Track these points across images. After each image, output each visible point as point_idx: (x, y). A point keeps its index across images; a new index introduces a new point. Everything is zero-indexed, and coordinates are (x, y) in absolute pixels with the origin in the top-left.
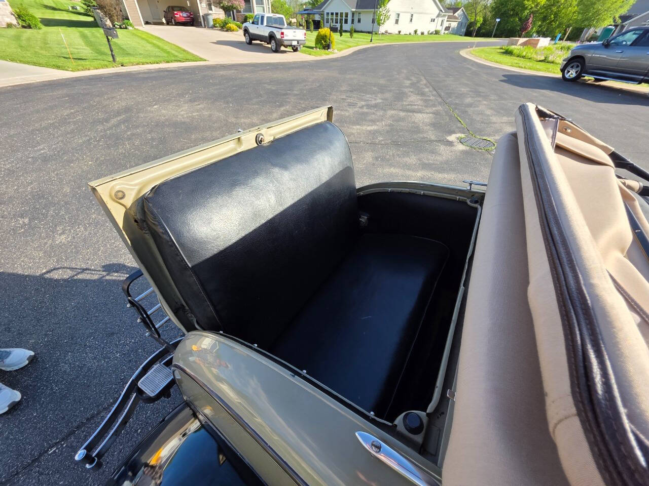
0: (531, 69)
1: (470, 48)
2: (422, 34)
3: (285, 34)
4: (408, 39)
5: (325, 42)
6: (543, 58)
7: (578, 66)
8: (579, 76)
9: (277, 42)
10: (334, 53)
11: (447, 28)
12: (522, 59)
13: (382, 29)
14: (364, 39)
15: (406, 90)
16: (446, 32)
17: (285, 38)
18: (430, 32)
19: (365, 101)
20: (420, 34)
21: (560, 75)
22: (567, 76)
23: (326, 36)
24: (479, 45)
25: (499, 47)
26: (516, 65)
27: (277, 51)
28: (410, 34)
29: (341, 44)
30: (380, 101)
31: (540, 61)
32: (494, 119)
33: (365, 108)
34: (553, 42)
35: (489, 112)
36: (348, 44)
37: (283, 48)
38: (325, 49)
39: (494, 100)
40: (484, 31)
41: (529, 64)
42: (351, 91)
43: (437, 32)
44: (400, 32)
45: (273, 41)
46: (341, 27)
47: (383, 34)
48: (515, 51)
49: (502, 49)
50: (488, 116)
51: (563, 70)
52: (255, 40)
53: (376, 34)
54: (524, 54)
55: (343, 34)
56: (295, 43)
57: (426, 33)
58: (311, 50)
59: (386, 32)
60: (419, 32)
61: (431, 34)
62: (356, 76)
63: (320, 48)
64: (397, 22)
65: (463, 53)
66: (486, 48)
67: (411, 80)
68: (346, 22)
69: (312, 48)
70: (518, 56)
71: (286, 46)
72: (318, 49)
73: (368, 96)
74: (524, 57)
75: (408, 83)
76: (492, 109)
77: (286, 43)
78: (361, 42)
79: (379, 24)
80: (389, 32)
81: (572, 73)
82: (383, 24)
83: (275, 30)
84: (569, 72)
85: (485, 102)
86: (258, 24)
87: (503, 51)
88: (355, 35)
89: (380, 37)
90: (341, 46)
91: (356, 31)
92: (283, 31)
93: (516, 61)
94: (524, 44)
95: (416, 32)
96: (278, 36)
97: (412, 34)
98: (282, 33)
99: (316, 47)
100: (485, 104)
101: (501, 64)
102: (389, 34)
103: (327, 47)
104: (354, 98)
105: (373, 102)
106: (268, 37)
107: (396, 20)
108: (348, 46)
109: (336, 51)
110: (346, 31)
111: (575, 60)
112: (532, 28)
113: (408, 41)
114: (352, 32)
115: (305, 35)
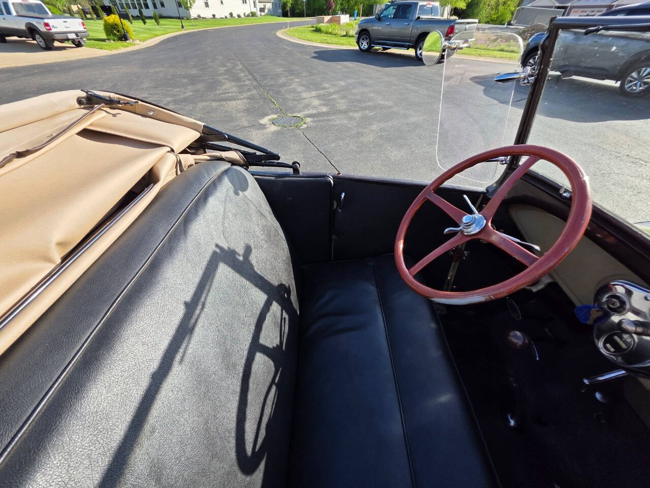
0: (336, 44)
1: (285, 28)
2: (239, 16)
3: (51, 25)
4: (225, 22)
5: (118, 31)
6: (345, 33)
7: (367, 39)
8: (370, 47)
9: (44, 37)
10: (135, 45)
11: (262, 10)
12: (329, 35)
13: (194, 13)
14: (174, 25)
15: (220, 78)
16: (263, 14)
17: (53, 30)
18: (246, 14)
19: (172, 96)
20: (236, 17)
21: (357, 48)
22: (362, 47)
23: (116, 25)
24: (292, 25)
25: (310, 26)
26: (325, 41)
27: (49, 47)
28: (226, 17)
29: (144, 32)
30: (191, 93)
31: (344, 36)
32: (304, 95)
33: (171, 104)
34: (353, 18)
35: (300, 89)
36: (154, 32)
37: (56, 44)
38: (121, 40)
39: (306, 77)
40: (298, 11)
41: (335, 39)
42: (155, 87)
43: (253, 14)
44: (214, 16)
45: (37, 36)
46: (141, 12)
47: (196, 19)
48: (323, 29)
49: (313, 27)
50: (299, 92)
51: (358, 43)
52: (9, 36)
53: (188, 19)
54: (330, 30)
55: (147, 21)
56: (72, 36)
57: (242, 16)
58: (101, 43)
59: (199, 16)
60: (235, 15)
61: (247, 16)
62: (162, 69)
63: (114, 40)
64: (207, 5)
65: (279, 34)
66: (301, 28)
67: (226, 66)
68: (147, 7)
69: (104, 40)
70: (326, 33)
71: (62, 41)
72: (112, 41)
73: (176, 90)
74: (330, 33)
75: (222, 69)
76: (302, 85)
77: (57, 37)
78: (170, 30)
79: (187, 8)
80: (202, 16)
81: (365, 46)
82: (191, 7)
83: (34, 22)
84: (362, 44)
85: (297, 80)
86: (3, 14)
87: (315, 29)
88: (162, 21)
89: (193, 23)
90: (144, 35)
91: (162, 17)
92: (46, 21)
93: (324, 38)
94: (330, 21)
95: (231, 14)
96: (43, 29)
97: (228, 17)
98: (47, 25)
99: (109, 40)
100: (297, 82)
101: (312, 41)
102: (203, 18)
103: (124, 37)
104: (159, 94)
105: (182, 96)
106: (27, 31)
107: (205, 3)
108: (153, 34)
109: (138, 42)
110: (150, 18)
111: (363, 33)
112: (336, 7)
113: (225, 24)
114: (158, 18)
115: (83, 25)
